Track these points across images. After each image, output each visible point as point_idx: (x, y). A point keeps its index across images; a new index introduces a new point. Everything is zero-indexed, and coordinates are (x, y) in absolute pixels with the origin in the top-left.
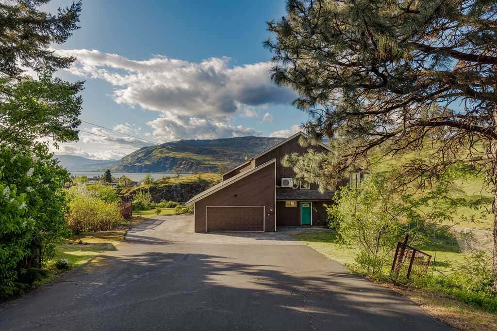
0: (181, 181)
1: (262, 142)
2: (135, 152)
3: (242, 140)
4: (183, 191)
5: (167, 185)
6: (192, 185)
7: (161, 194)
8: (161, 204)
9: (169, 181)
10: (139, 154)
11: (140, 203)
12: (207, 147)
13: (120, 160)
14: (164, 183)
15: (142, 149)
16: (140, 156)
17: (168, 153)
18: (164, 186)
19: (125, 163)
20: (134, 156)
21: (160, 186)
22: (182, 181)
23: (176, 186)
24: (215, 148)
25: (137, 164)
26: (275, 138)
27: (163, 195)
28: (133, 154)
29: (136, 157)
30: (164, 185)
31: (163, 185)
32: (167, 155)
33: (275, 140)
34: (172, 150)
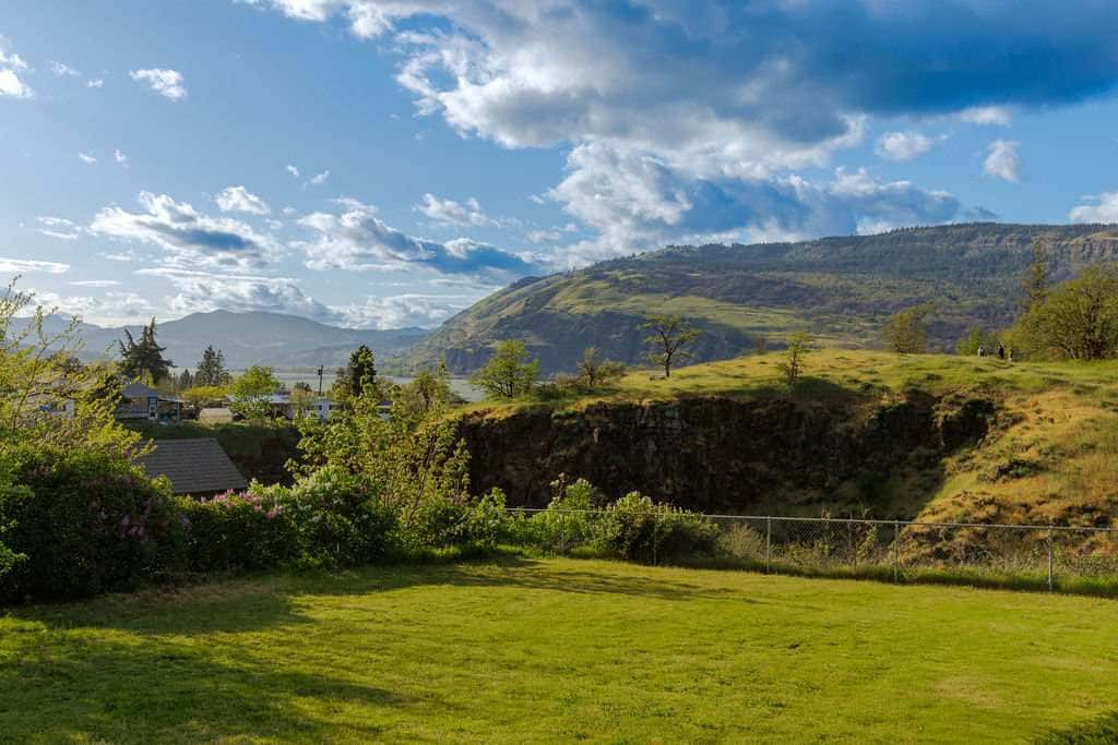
0: (684, 385)
1: (1029, 247)
2: (490, 300)
3: (932, 239)
4: (701, 441)
5: (608, 400)
6: (753, 405)
7: (573, 451)
8: (551, 516)
9: (617, 385)
10: (502, 307)
11: (352, 503)
12: (777, 275)
13: (435, 330)
14: (591, 393)
15: (515, 286)
16: (506, 312)
17: (613, 299)
18: (589, 409)
19: (455, 341)
20: (488, 315)
21: (571, 409)
22: (691, 382)
23: (659, 409)
24: (809, 279)
25: (498, 345)
26: (1097, 228)
27: (588, 459)
28: (484, 307)
29: (494, 319)
30: (592, 401)
31: (586, 402)
32: (611, 306)
33: (1098, 236)
34: (628, 288)
